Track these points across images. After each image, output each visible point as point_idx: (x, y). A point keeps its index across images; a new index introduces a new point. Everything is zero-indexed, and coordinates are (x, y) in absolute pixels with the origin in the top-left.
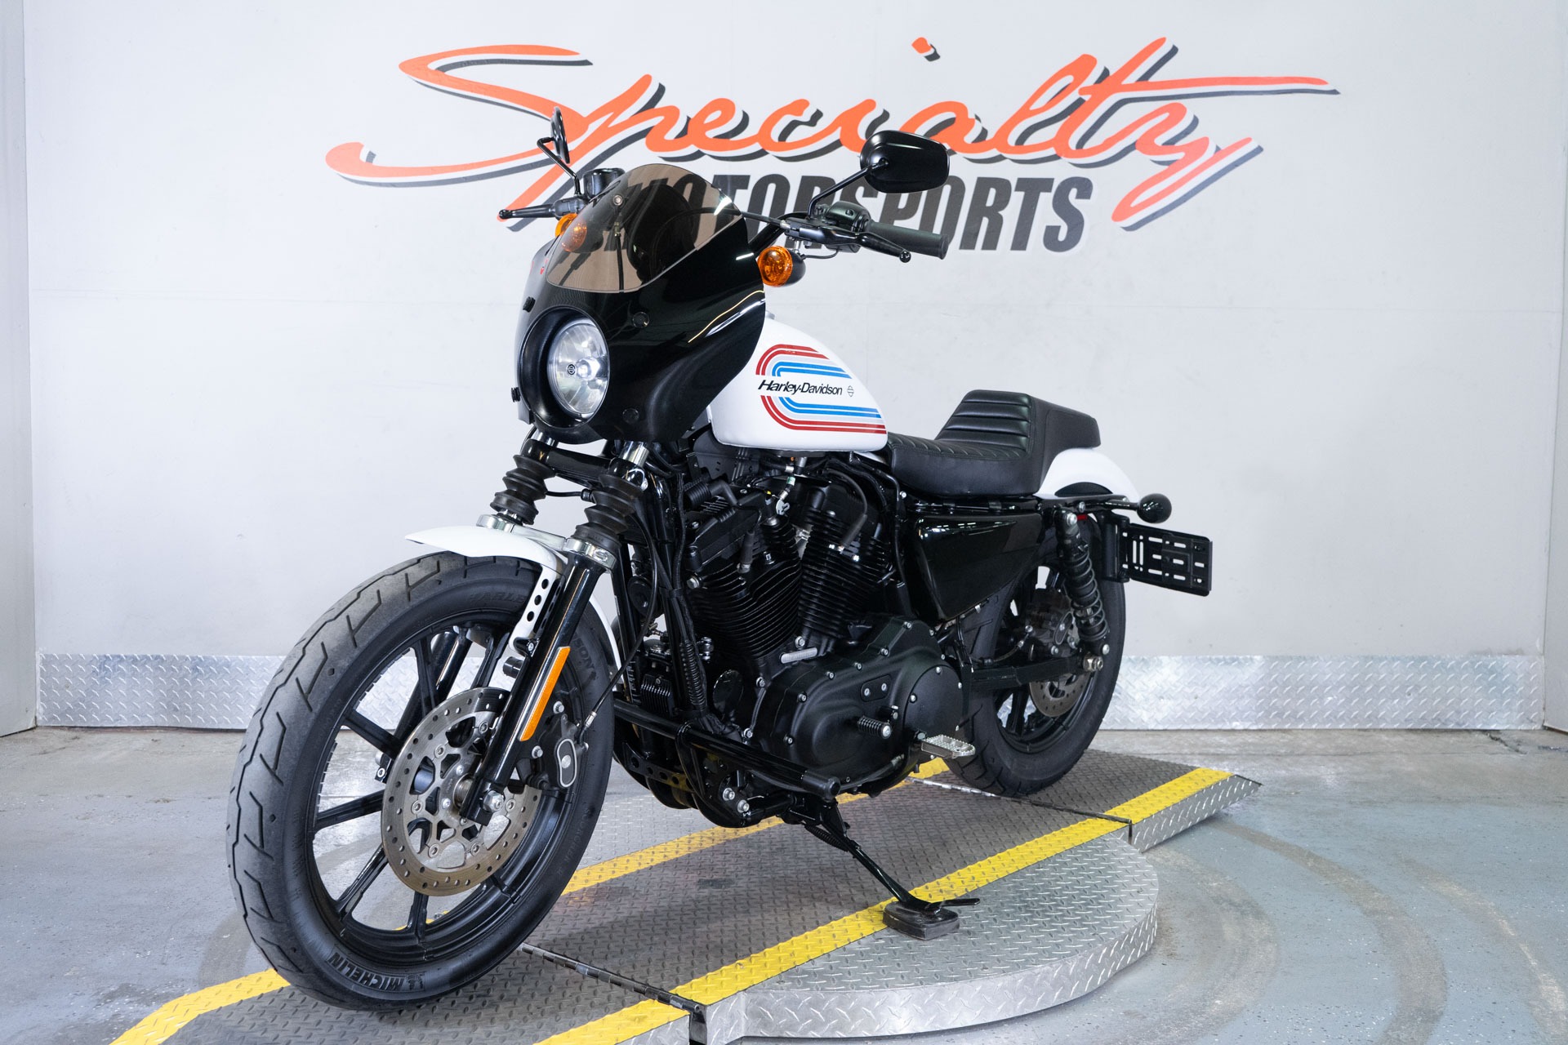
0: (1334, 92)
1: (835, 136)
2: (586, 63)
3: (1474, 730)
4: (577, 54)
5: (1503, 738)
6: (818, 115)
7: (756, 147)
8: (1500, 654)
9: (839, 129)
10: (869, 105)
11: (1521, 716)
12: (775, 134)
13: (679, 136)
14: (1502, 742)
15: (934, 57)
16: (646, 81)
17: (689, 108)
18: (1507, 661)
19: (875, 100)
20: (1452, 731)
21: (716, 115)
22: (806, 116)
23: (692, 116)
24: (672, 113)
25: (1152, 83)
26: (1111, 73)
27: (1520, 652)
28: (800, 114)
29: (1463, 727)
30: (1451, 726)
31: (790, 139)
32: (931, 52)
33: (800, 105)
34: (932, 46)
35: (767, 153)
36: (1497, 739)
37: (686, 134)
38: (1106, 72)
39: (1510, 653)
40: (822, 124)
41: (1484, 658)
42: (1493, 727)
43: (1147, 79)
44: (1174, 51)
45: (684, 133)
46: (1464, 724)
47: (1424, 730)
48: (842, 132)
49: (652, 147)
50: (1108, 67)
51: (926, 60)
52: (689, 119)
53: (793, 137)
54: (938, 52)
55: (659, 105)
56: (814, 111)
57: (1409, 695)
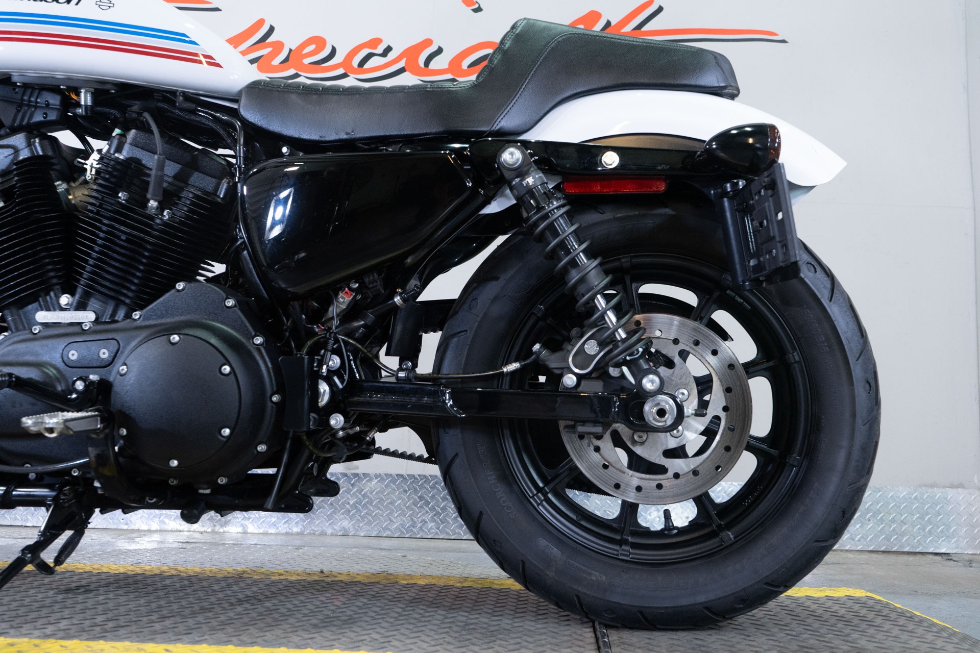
0: (784, 41)
1: (401, 64)
2: (217, 9)
3: (927, 553)
4: (211, 3)
5: (954, 559)
6: (388, 49)
7: (341, 71)
8: (944, 487)
9: (405, 59)
10: (428, 42)
11: (967, 542)
12: (356, 62)
13: (282, 62)
14: (954, 561)
15: (479, 10)
16: (261, 22)
17: (291, 43)
18: (951, 493)
19: (432, 39)
20: (909, 553)
21: (312, 47)
22: (380, 50)
23: (293, 48)
24: (279, 46)
25: (644, 31)
26: (613, 24)
27: (961, 486)
28: (375, 48)
29: (918, 550)
30: (906, 549)
31: (366, 66)
32: (477, 6)
33: (376, 42)
34: (477, 2)
35: (349, 76)
36: (951, 560)
37: (288, 61)
38: (608, 24)
39: (952, 486)
40: (391, 56)
41: (930, 490)
42: (943, 551)
43: (640, 29)
44: (660, 9)
45: (286, 60)
46: (918, 547)
47: (883, 552)
48: (406, 63)
49: (261, 69)
50: (610, 20)
51: (472, 12)
52: (291, 50)
53: (368, 65)
54: (482, 7)
55: (268, 41)
56: (386, 46)
57: (870, 520)
